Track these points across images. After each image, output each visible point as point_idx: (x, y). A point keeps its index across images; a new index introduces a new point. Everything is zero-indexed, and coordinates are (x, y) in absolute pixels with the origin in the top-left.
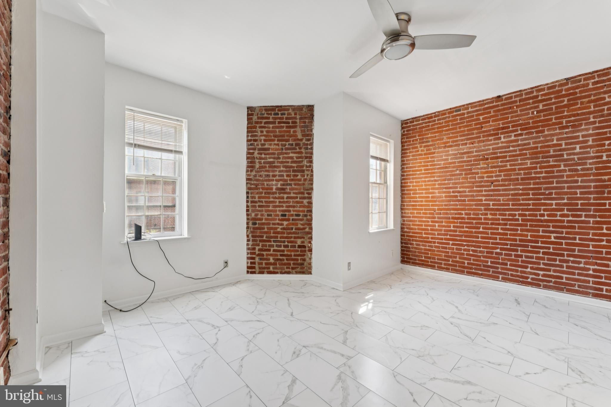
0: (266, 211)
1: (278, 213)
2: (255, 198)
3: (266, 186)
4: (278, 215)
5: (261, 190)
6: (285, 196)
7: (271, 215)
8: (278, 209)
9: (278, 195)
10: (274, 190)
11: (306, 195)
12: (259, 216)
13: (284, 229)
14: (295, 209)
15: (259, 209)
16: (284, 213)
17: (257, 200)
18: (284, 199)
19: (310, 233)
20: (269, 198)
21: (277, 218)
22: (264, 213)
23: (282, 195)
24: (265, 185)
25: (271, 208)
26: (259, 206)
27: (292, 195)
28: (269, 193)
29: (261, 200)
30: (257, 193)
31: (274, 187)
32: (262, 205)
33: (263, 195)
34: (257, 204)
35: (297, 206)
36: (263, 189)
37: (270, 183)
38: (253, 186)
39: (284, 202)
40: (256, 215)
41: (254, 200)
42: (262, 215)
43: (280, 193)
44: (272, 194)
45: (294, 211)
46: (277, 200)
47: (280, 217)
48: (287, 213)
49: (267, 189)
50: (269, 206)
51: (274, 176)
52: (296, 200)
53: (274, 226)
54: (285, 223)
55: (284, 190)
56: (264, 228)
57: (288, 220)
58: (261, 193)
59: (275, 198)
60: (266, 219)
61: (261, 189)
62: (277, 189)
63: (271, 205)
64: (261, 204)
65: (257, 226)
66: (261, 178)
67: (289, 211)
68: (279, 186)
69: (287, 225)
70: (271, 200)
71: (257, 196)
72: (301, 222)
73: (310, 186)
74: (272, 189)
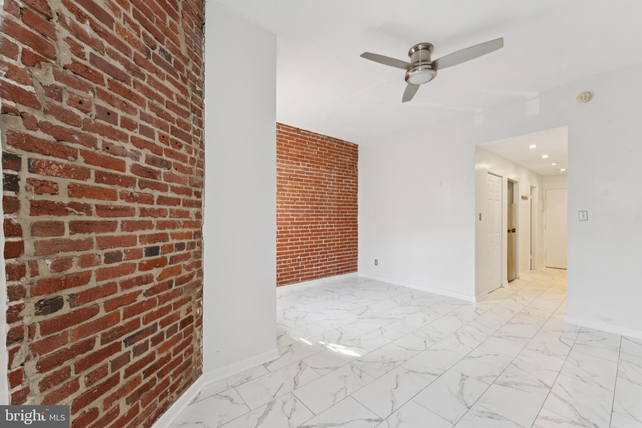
0: (104, 243)
1: (139, 246)
2: (54, 192)
3: (101, 152)
4: (137, 254)
5: (80, 162)
6: (156, 194)
7: (116, 257)
8: (138, 233)
9: (137, 189)
10: (128, 173)
11: (194, 198)
12: (75, 269)
13: (154, 290)
14: (177, 230)
15: (76, 237)
16: (153, 245)
17: (63, 198)
18: (152, 203)
19: (199, 284)
20: (112, 195)
21: (137, 261)
22: (94, 251)
23: (148, 191)
24: (99, 145)
25: (118, 233)
26: (76, 227)
27: (170, 194)
28: (112, 179)
29: (83, 201)
30: (66, 172)
31: (129, 162)
32: (88, 223)
33: (91, 182)
34: (66, 220)
35: (179, 222)
36: (89, 158)
37: (117, 144)
38: (39, 134)
39: (152, 213)
40: (60, 265)
41: (46, 197)
42: (87, 261)
43: (143, 185)
44: (121, 184)
45: (174, 236)
46: (136, 206)
47: (145, 259)
48: (160, 244)
49: (106, 162)
50: (111, 226)
51: (129, 125)
52: (177, 207)
53: (127, 292)
54: (156, 272)
55: (155, 178)
56: (94, 311)
57: (161, 263)
58: (84, 174)
59: (130, 198)
60: (102, 274)
61: (81, 159)
62: (136, 169)
63: (119, 220)
64: (85, 218)
65: (66, 309)
66: (83, 116)
67: (164, 238)
68: (142, 162)
69: (160, 278)
70: (120, 203)
71: (63, 183)
72: (187, 263)
73: (200, 178)
74: (121, 166)
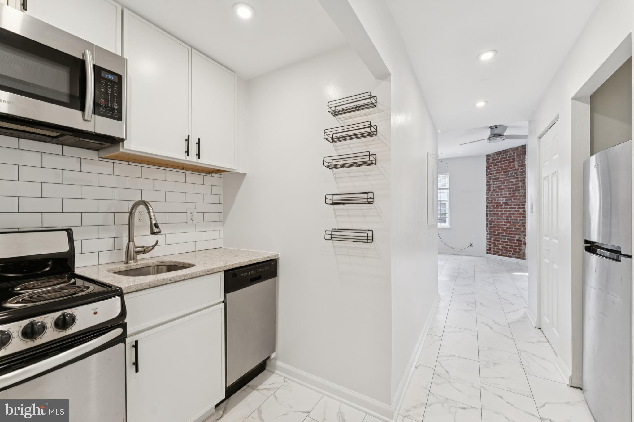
0: (497, 217)
1: (504, 218)
2: (491, 209)
3: (497, 201)
4: (503, 219)
5: (494, 204)
6: (508, 207)
7: (499, 219)
8: (504, 215)
9: (504, 206)
10: (501, 204)
11: (522, 206)
12: (493, 220)
13: (507, 228)
14: (514, 215)
15: (493, 215)
16: (507, 218)
17: (492, 210)
18: (507, 209)
19: (524, 232)
20: (498, 208)
21: (504, 221)
22: (496, 218)
23: (506, 206)
24: (496, 200)
25: (500, 215)
26: (493, 214)
27: (513, 206)
28: (498, 206)
29: (494, 210)
30: (492, 206)
31: (502, 202)
32: (495, 213)
33: (495, 207)
34: (492, 213)
35: (516, 213)
36: (495, 203)
37: (499, 199)
38: (489, 202)
39: (507, 211)
40: (492, 219)
41: (490, 210)
42: (495, 219)
43: (505, 205)
44: (500, 206)
45: (513, 217)
46: (504, 210)
47: (505, 221)
48: (509, 218)
49: (497, 203)
50: (498, 214)
51: (501, 195)
52: (515, 209)
53: (501, 226)
54: (508, 224)
55: (508, 203)
56: (496, 227)
57: (510, 222)
58: (494, 206)
59: (502, 208)
60: (497, 222)
61: (494, 203)
62: (503, 203)
63: (500, 213)
64: (494, 212)
65: (492, 225)
66: (494, 197)
67: (511, 217)
68: (504, 201)
69: (509, 226)
70: (500, 209)
71: (492, 207)
72: (518, 224)
73: (524, 200)
74: (500, 203)
